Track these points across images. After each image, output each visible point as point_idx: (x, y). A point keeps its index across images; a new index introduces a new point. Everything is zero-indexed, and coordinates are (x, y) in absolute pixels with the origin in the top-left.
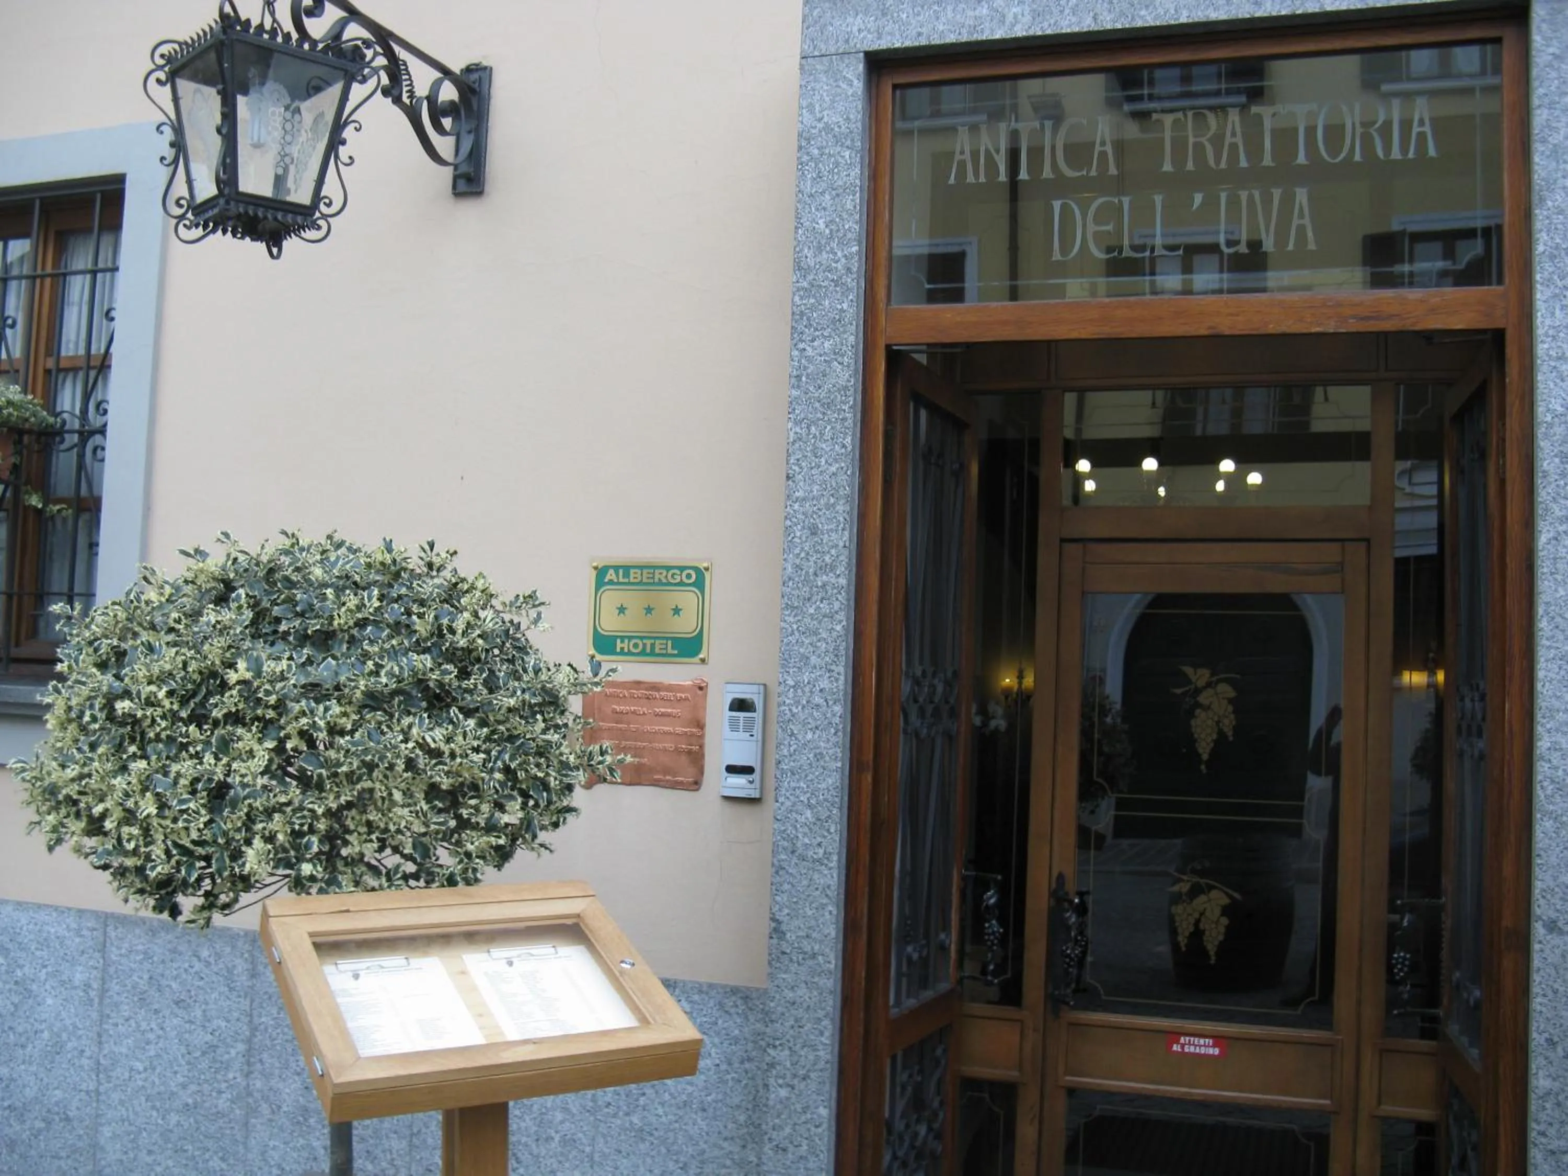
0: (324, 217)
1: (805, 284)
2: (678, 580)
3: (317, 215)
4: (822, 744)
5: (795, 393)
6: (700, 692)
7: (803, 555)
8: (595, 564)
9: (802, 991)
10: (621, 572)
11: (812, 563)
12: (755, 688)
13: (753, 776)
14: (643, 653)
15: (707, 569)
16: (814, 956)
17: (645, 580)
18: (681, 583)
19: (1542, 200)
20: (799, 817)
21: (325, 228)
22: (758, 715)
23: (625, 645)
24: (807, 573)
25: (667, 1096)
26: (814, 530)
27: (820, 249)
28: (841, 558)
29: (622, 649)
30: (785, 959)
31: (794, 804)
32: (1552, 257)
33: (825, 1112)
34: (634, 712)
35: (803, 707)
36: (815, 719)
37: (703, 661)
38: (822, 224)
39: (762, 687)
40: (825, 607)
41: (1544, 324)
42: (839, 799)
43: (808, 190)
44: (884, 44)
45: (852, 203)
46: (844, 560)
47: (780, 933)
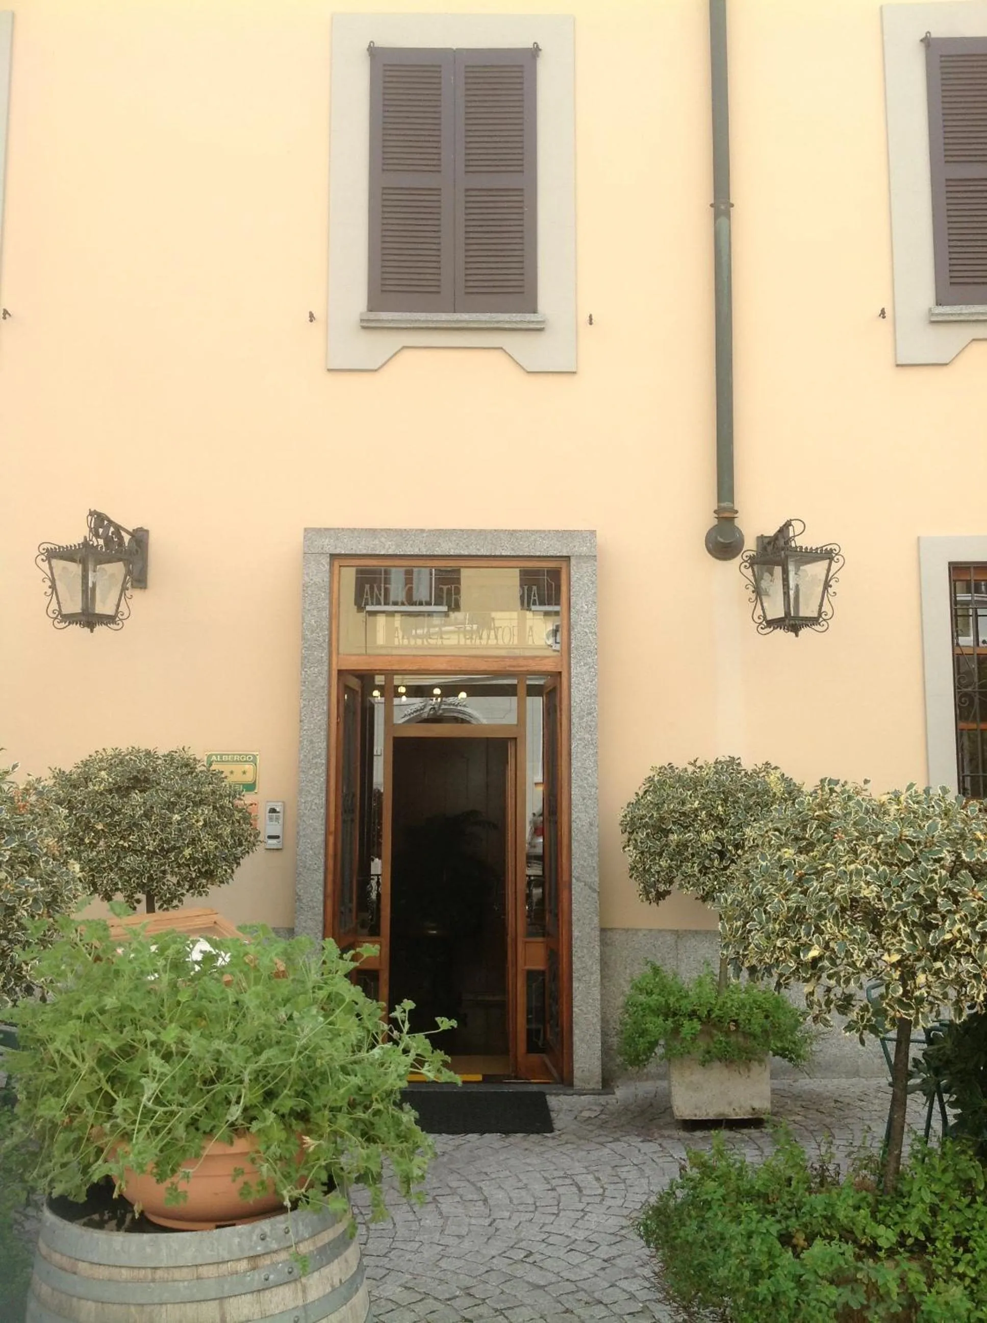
0: (120, 620)
1: (306, 646)
3: (117, 619)
5: (303, 688)
7: (307, 751)
9: (310, 923)
11: (311, 755)
12: (279, 804)
13: (279, 839)
15: (258, 755)
16: (314, 908)
19: (573, 628)
21: (121, 625)
22: (281, 815)
24: (309, 758)
26: (311, 742)
27: (312, 632)
30: (301, 910)
31: (305, 849)
32: (576, 649)
37: (256, 793)
38: (313, 622)
39: (283, 804)
40: (316, 771)
41: (574, 672)
42: (323, 846)
43: (307, 607)
44: (337, 551)
45: (325, 614)
46: (324, 753)
47: (299, 899)
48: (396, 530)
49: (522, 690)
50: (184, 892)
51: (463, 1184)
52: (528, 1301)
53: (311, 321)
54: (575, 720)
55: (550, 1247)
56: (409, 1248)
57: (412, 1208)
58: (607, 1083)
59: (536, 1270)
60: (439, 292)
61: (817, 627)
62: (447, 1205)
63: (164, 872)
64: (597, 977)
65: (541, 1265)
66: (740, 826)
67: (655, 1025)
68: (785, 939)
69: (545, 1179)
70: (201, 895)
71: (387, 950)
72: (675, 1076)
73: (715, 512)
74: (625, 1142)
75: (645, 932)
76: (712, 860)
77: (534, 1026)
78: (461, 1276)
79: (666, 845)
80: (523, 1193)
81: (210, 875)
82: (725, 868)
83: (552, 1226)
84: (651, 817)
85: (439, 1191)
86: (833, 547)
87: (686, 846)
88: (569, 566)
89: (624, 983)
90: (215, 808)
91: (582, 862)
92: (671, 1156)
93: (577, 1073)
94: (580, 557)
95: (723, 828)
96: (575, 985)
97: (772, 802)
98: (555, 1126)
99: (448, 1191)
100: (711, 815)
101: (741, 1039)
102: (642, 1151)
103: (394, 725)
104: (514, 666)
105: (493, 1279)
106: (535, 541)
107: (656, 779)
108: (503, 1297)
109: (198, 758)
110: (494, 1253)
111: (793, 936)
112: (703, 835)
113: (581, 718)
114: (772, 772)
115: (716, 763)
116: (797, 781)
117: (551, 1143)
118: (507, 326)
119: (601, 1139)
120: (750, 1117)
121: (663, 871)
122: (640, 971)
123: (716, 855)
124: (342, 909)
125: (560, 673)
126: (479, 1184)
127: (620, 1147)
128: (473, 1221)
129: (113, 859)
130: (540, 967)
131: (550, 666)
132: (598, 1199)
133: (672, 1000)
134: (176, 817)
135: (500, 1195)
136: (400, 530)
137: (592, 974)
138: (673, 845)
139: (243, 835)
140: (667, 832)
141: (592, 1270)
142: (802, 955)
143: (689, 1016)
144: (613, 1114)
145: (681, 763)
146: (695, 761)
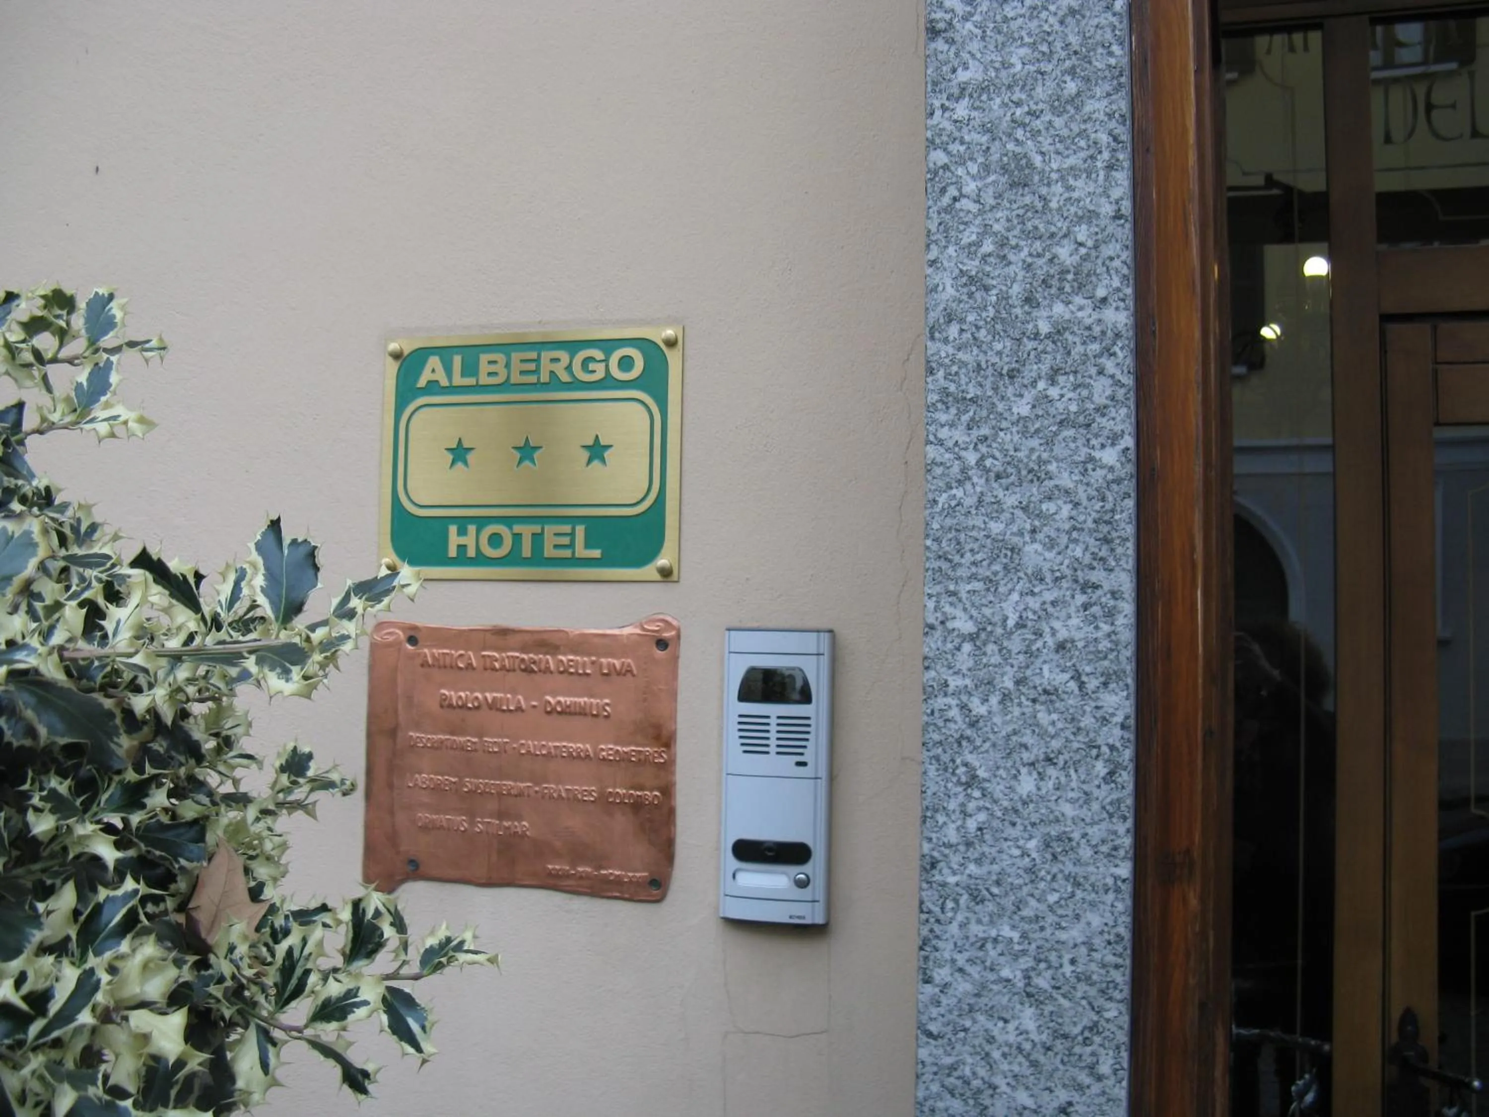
2: (600, 374)
4: (1068, 810)
6: (659, 653)
7: (988, 246)
8: (393, 346)
10: (457, 360)
11: (1016, 269)
12: (810, 642)
13: (808, 868)
14: (513, 559)
15: (671, 343)
17: (516, 378)
18: (608, 382)
20: (996, 1029)
22: (816, 712)
23: (469, 540)
24: (1004, 298)
26: (1019, 174)
28: (1109, 250)
29: (462, 548)
31: (981, 990)
34: (494, 706)
35: (1006, 697)
36: (1043, 735)
37: (666, 573)
39: (825, 637)
40: (1063, 397)
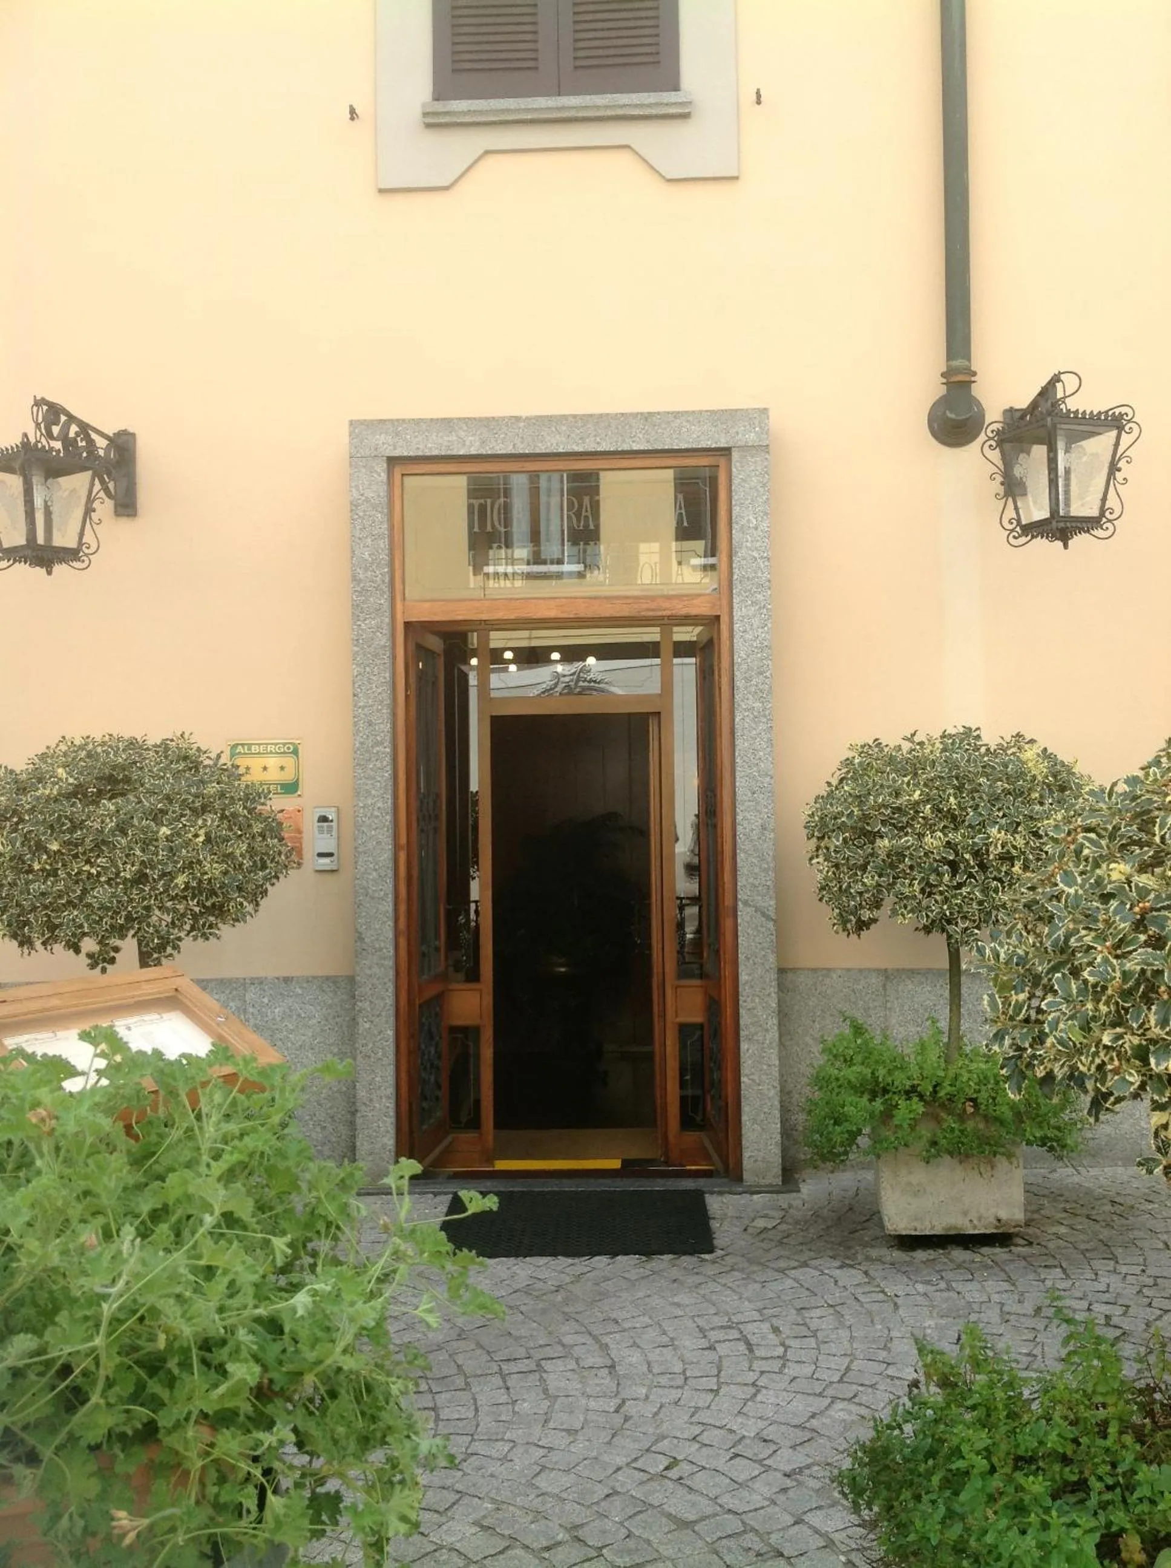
0: (86, 555)
1: (359, 589)
3: (81, 554)
4: (380, 837)
5: (356, 649)
6: (299, 813)
7: (365, 737)
8: (228, 743)
9: (376, 970)
10: (245, 747)
11: (370, 741)
12: (332, 809)
13: (333, 858)
15: (300, 744)
16: (381, 949)
17: (261, 752)
18: (284, 752)
19: (737, 553)
21: (87, 562)
22: (334, 824)
24: (367, 746)
25: (289, 1044)
26: (370, 724)
27: (366, 569)
30: (364, 953)
31: (366, 870)
32: (741, 582)
33: (390, 1033)
37: (300, 796)
38: (366, 556)
40: (378, 764)
41: (737, 615)
42: (391, 865)
43: (357, 535)
44: (397, 453)
45: (383, 544)
46: (388, 738)
47: (360, 939)
48: (480, 420)
49: (666, 649)
50: (182, 934)
51: (581, 1339)
52: (667, 1551)
53: (352, 119)
54: (739, 683)
55: (704, 1449)
56: (494, 1453)
57: (505, 1382)
58: (790, 1175)
59: (681, 1492)
60: (536, 68)
61: (1098, 532)
62: (558, 1376)
63: (148, 908)
64: (774, 1034)
65: (689, 1483)
66: (983, 824)
67: (857, 1107)
68: (1119, 1030)
69: (701, 1330)
70: (207, 939)
71: (488, 1000)
72: (886, 1175)
73: (943, 375)
74: (816, 1268)
75: (839, 972)
76: (940, 875)
77: (689, 1092)
78: (568, 1507)
79: (872, 855)
80: (668, 1353)
81: (219, 911)
82: (960, 886)
83: (709, 1413)
84: (850, 815)
85: (549, 1352)
86: (1123, 410)
87: (901, 856)
88: (730, 460)
89: (811, 1042)
90: (223, 817)
91: (751, 880)
92: (883, 1292)
93: (746, 1163)
94: (746, 448)
95: (956, 829)
96: (744, 1046)
97: (1030, 789)
98: (716, 1242)
99: (558, 1350)
100: (940, 811)
101: (981, 1126)
102: (840, 1283)
103: (491, 699)
104: (653, 610)
105: (617, 1510)
106: (680, 427)
107: (857, 761)
108: (631, 1544)
109: (203, 748)
110: (620, 1461)
111: (1135, 1025)
112: (928, 839)
113: (748, 680)
114: (1027, 747)
115: (943, 736)
116: (1064, 756)
117: (710, 1270)
118: (636, 112)
119: (782, 1264)
120: (995, 1231)
121: (867, 891)
122: (837, 1030)
123: (946, 867)
124: (424, 948)
125: (718, 618)
126: (606, 1340)
127: (808, 1275)
128: (592, 1404)
129: (75, 891)
130: (698, 1019)
131: (702, 608)
132: (776, 1365)
133: (881, 1072)
134: (165, 831)
135: (635, 1357)
136: (487, 419)
137: (767, 1030)
138: (883, 855)
139: (267, 854)
140: (872, 837)
141: (767, 1492)
142: (1152, 1061)
143: (907, 1093)
144: (797, 1222)
145: (893, 738)
146: (913, 735)
